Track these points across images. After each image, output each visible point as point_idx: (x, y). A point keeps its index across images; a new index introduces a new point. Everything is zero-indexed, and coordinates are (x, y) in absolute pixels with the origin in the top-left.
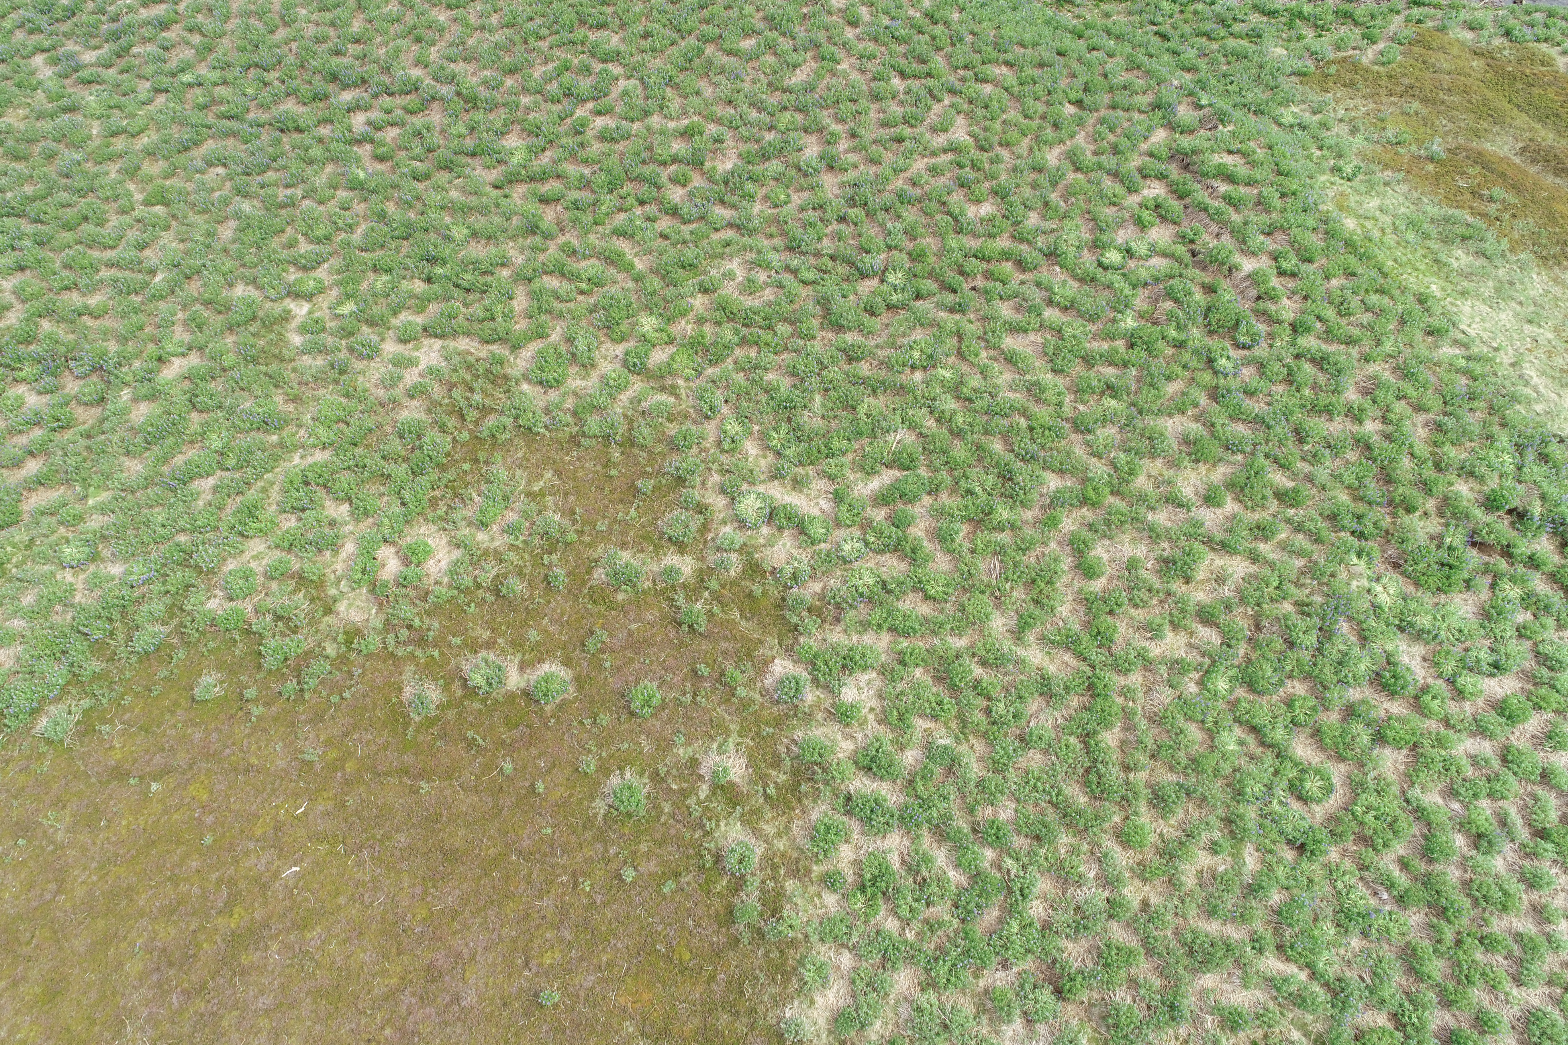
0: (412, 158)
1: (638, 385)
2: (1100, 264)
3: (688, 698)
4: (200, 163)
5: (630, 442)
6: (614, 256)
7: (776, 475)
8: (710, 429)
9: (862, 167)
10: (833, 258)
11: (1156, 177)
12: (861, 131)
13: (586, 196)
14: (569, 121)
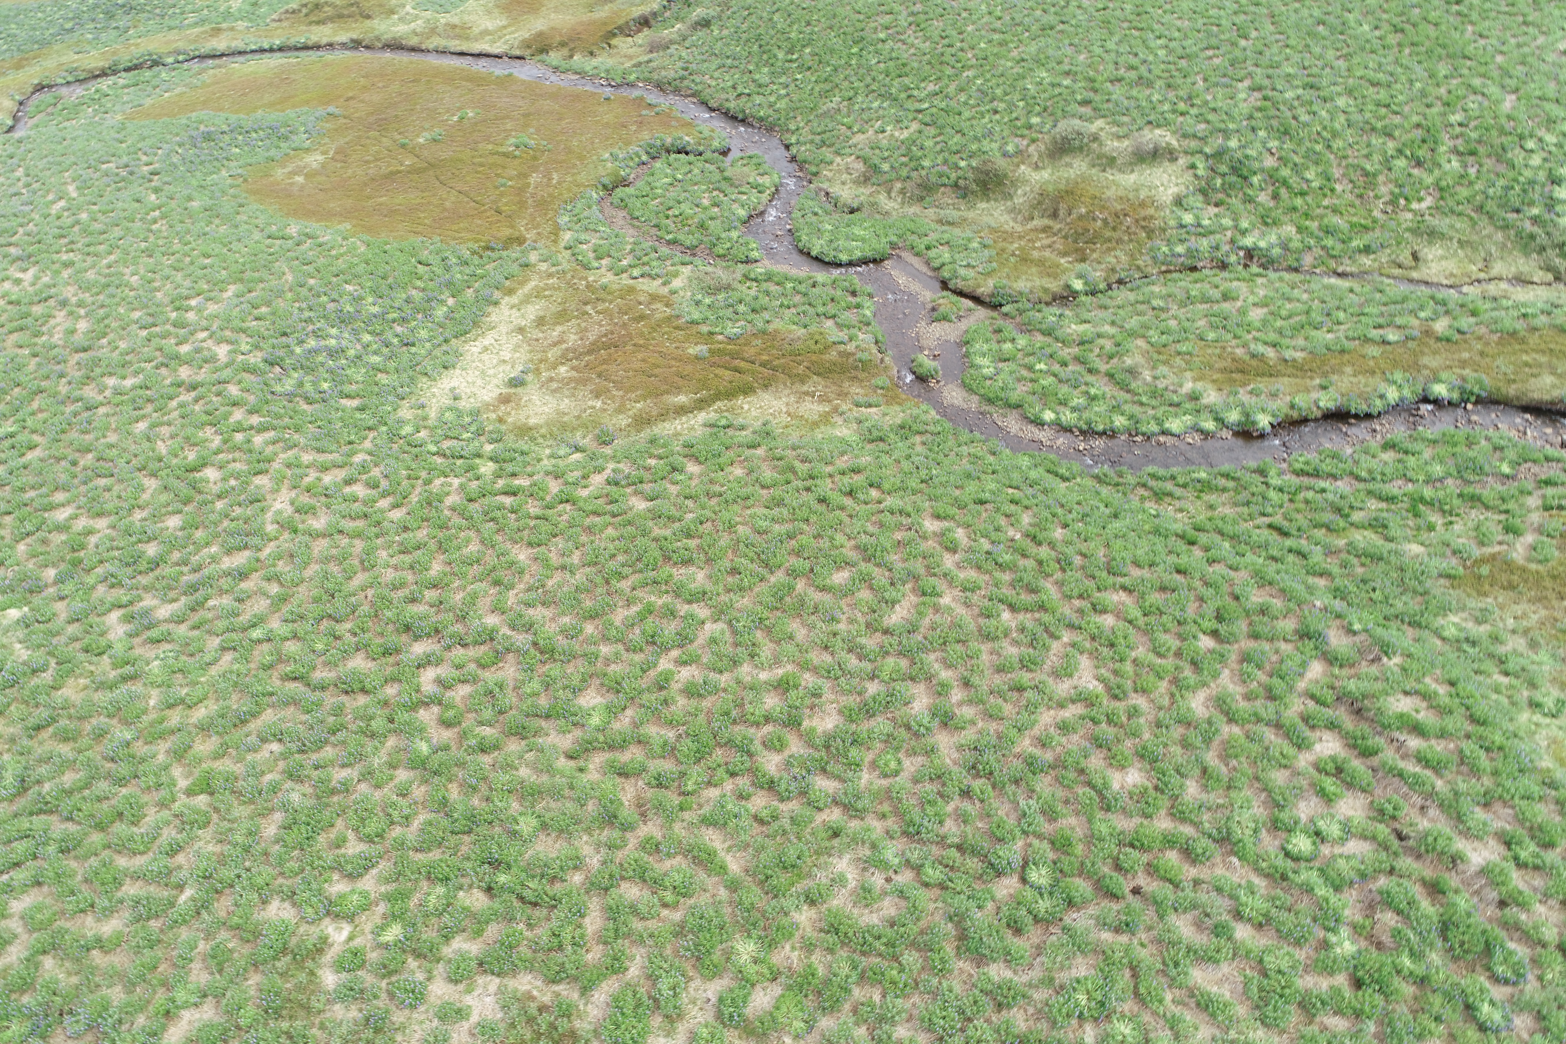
0: (481, 723)
2: (1287, 854)
4: (254, 740)
6: (704, 856)
9: (980, 724)
10: (960, 848)
11: (1326, 727)
12: (975, 680)
13: (670, 768)
14: (652, 673)
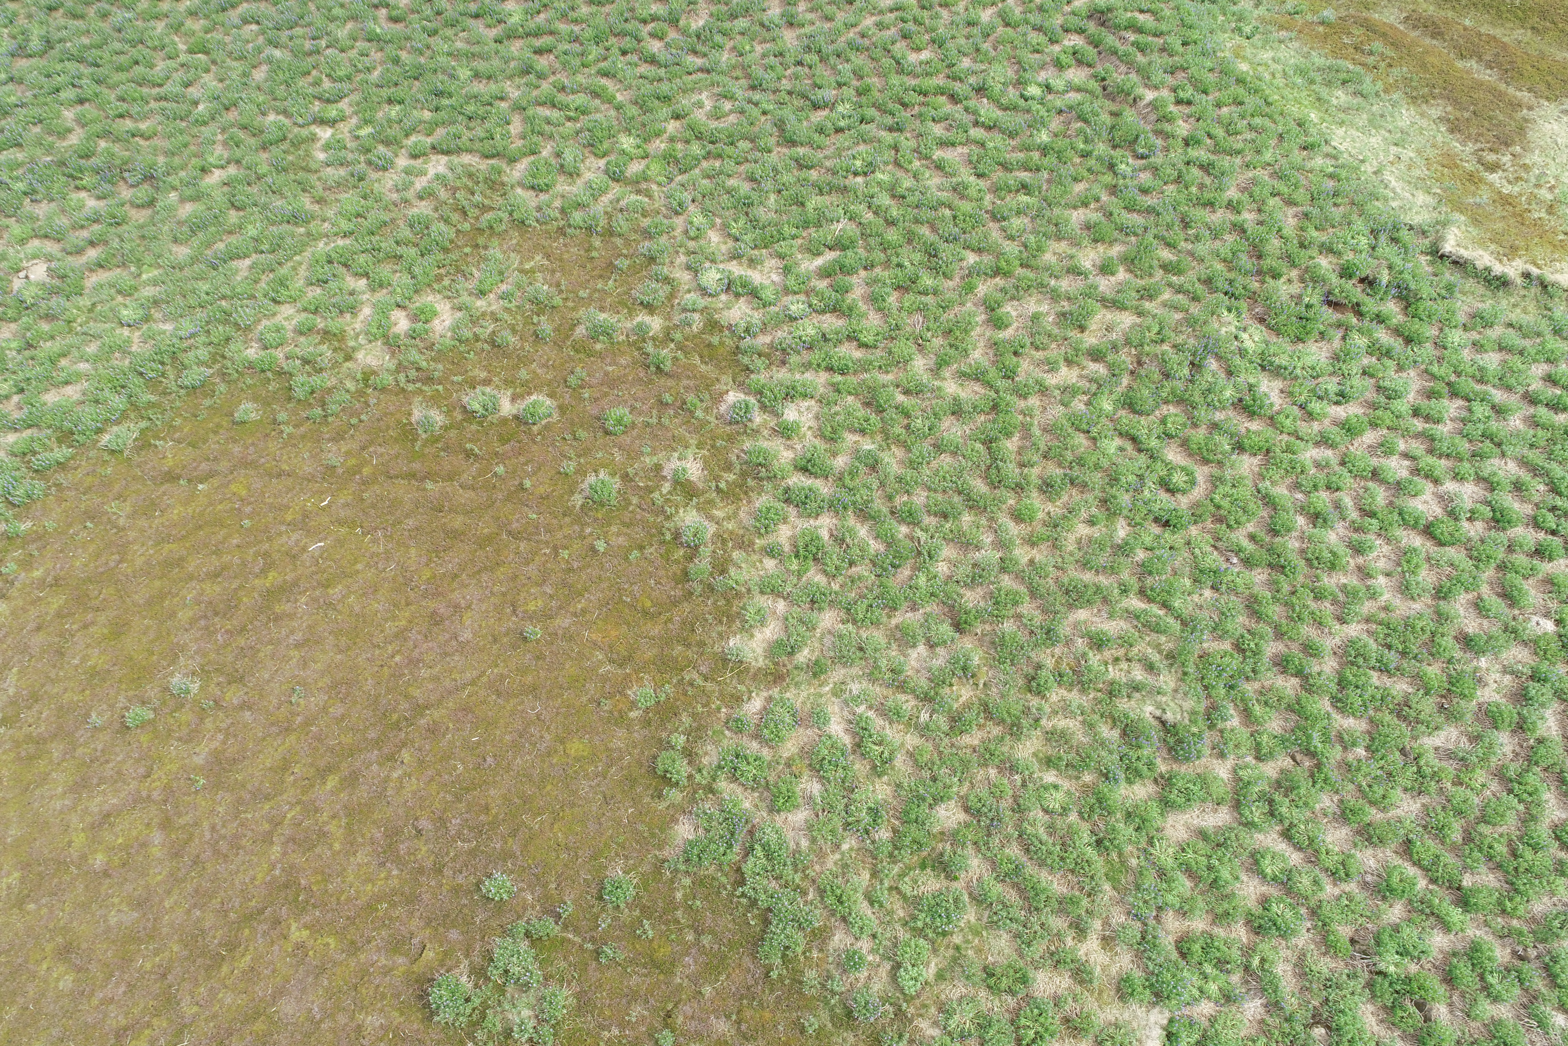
0: (423, 19)
1: (616, 190)
2: (1022, 96)
3: (654, 421)
4: (237, 21)
5: (610, 232)
6: (598, 91)
7: (735, 256)
8: (679, 222)
9: (818, 23)
10: (790, 93)
11: (1076, 31)
13: (576, 47)
